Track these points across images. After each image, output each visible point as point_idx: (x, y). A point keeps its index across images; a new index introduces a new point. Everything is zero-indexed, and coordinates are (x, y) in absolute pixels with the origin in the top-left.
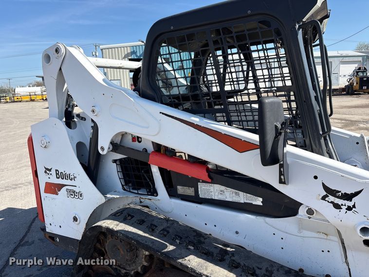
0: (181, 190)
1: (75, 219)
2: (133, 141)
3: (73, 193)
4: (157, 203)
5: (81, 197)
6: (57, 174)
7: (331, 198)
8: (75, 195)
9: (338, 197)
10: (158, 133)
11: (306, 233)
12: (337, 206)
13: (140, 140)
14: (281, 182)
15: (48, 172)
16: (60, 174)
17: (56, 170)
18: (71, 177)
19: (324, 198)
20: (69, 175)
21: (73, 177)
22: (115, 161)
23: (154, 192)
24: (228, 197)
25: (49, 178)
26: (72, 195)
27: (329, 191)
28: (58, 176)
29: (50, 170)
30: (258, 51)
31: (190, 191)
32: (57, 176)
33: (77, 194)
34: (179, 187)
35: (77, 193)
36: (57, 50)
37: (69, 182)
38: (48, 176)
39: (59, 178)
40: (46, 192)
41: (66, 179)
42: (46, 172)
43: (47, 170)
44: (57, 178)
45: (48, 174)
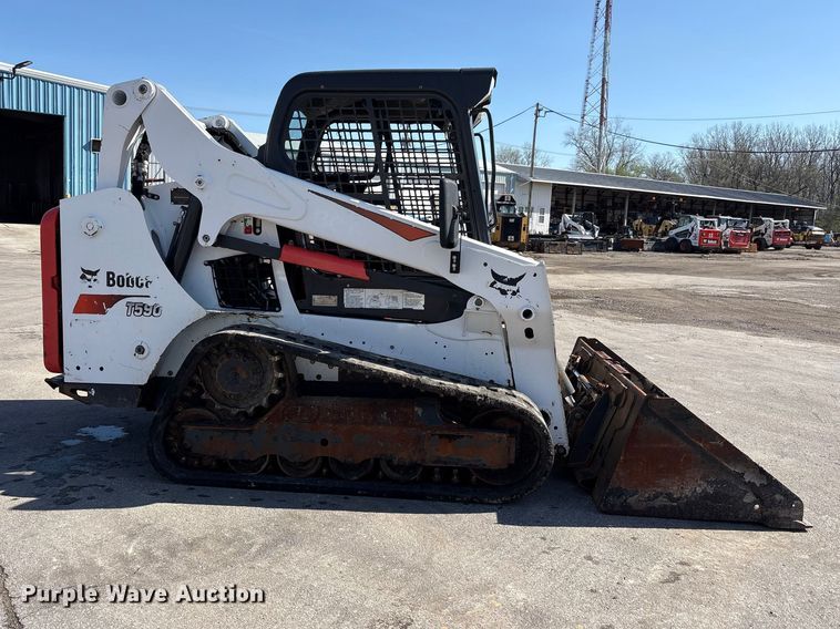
0: (318, 300)
1: (140, 350)
2: (246, 233)
3: (140, 309)
4: (278, 321)
5: (157, 312)
6: (108, 279)
7: (499, 285)
8: (144, 311)
9: (505, 283)
10: (304, 217)
11: (471, 336)
12: (504, 292)
13: (258, 231)
14: (452, 271)
15: (89, 277)
16: (116, 279)
17: (108, 273)
18: (140, 282)
19: (492, 285)
20: (137, 279)
21: (144, 282)
22: (210, 263)
23: (275, 305)
24: (383, 303)
25: (90, 287)
26: (138, 311)
27: (498, 278)
28: (111, 282)
29: (95, 273)
30: (399, 131)
31: (331, 301)
32: (108, 282)
33: (150, 310)
34: (315, 297)
35: (148, 307)
36: (143, 89)
37: (135, 290)
38: (89, 283)
39: (113, 285)
40: (77, 310)
41: (128, 286)
42: (83, 277)
43: (87, 274)
44: (109, 285)
45: (89, 280)
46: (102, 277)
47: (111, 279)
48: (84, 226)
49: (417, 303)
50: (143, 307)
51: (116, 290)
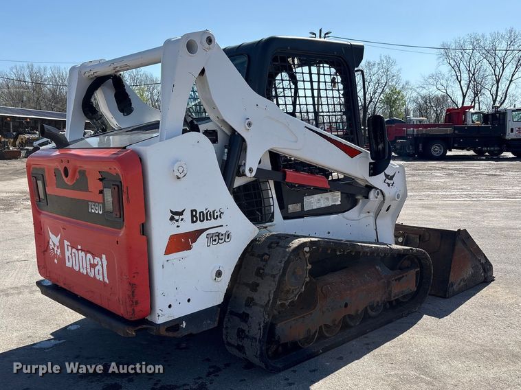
0: (291, 208)
1: (219, 274)
3: (217, 238)
4: (272, 229)
5: (228, 238)
6: (192, 216)
7: (387, 181)
8: (219, 239)
9: (389, 179)
12: (389, 185)
15: (176, 217)
16: (198, 215)
17: (192, 211)
18: (216, 214)
19: (385, 182)
20: (214, 212)
21: (219, 214)
24: (323, 203)
25: (178, 226)
26: (215, 240)
27: (386, 176)
28: (195, 219)
29: (180, 214)
31: (298, 207)
32: (192, 220)
33: (223, 237)
35: (222, 235)
36: (210, 40)
37: (213, 223)
38: (177, 224)
39: (196, 221)
40: (168, 251)
41: (207, 220)
42: (172, 219)
43: (176, 215)
44: (193, 222)
45: (177, 221)
46: (187, 216)
47: (195, 217)
48: (176, 170)
49: (337, 200)
50: (218, 236)
51: (199, 226)
